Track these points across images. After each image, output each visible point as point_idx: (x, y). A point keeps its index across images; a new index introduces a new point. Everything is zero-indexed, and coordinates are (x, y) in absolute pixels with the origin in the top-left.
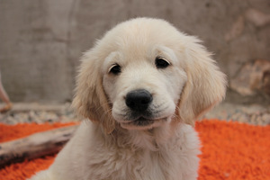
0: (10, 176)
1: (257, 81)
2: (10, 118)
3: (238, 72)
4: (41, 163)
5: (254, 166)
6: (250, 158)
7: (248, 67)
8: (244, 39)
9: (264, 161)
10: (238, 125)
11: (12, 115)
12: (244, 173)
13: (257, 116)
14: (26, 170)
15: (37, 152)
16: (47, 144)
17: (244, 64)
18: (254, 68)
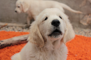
0: (6, 51)
1: (89, 21)
2: (7, 29)
3: (83, 18)
4: (16, 47)
5: (85, 52)
6: (84, 49)
7: (86, 16)
8: (86, 7)
9: (89, 51)
10: (82, 36)
11: (7, 27)
12: (82, 55)
13: (88, 33)
14: (11, 49)
15: (15, 43)
16: (18, 41)
17: (85, 15)
18: (88, 17)
